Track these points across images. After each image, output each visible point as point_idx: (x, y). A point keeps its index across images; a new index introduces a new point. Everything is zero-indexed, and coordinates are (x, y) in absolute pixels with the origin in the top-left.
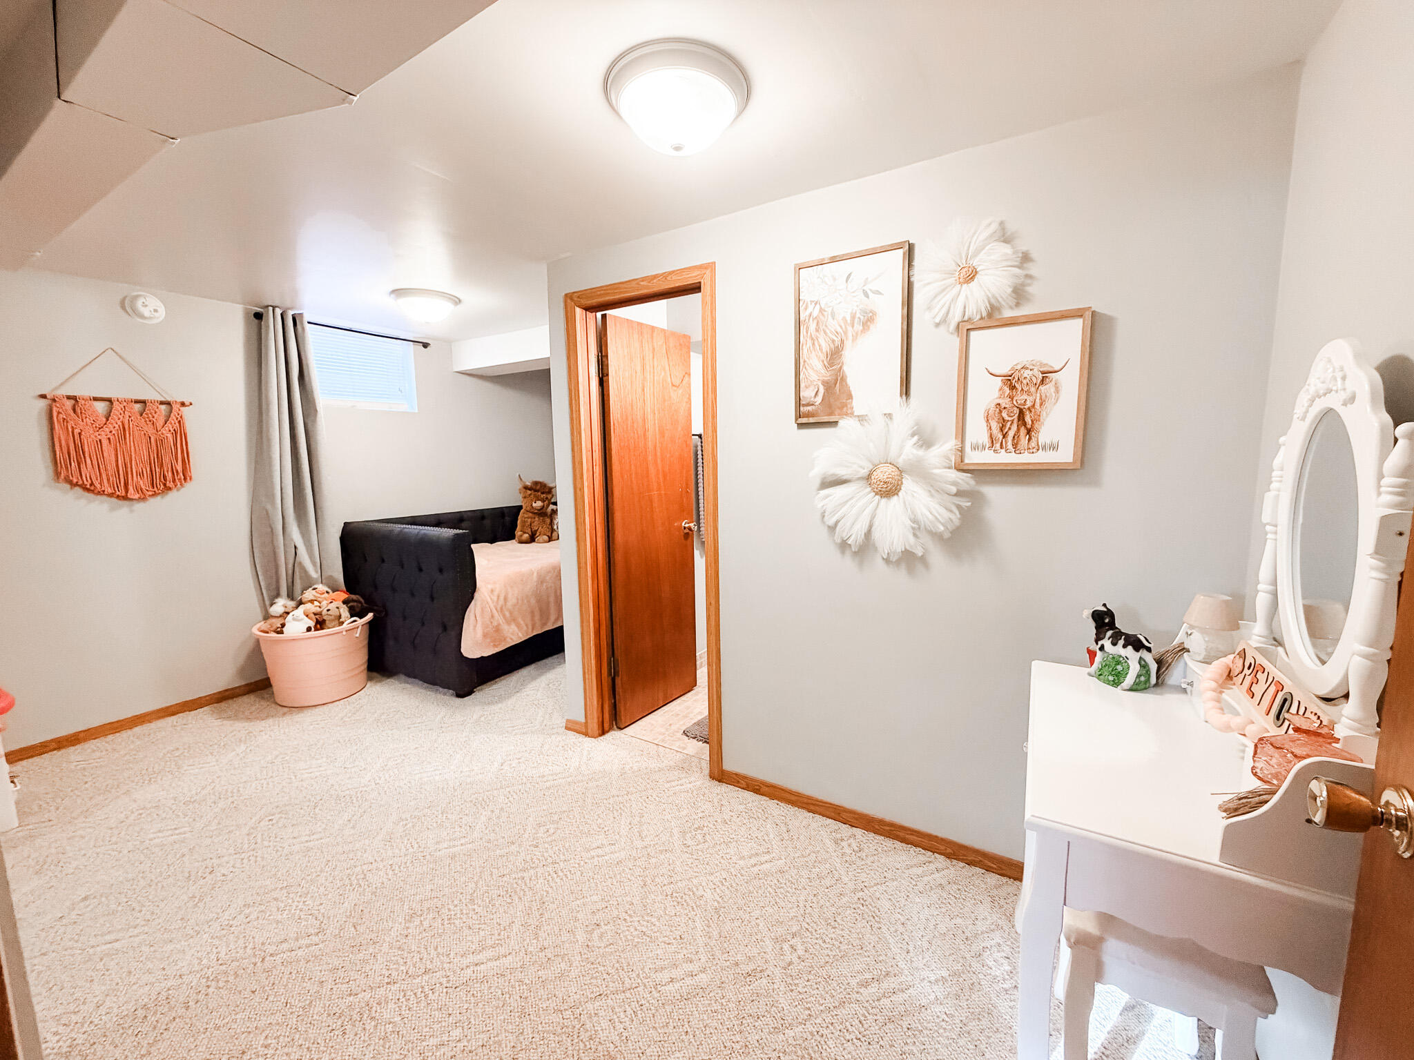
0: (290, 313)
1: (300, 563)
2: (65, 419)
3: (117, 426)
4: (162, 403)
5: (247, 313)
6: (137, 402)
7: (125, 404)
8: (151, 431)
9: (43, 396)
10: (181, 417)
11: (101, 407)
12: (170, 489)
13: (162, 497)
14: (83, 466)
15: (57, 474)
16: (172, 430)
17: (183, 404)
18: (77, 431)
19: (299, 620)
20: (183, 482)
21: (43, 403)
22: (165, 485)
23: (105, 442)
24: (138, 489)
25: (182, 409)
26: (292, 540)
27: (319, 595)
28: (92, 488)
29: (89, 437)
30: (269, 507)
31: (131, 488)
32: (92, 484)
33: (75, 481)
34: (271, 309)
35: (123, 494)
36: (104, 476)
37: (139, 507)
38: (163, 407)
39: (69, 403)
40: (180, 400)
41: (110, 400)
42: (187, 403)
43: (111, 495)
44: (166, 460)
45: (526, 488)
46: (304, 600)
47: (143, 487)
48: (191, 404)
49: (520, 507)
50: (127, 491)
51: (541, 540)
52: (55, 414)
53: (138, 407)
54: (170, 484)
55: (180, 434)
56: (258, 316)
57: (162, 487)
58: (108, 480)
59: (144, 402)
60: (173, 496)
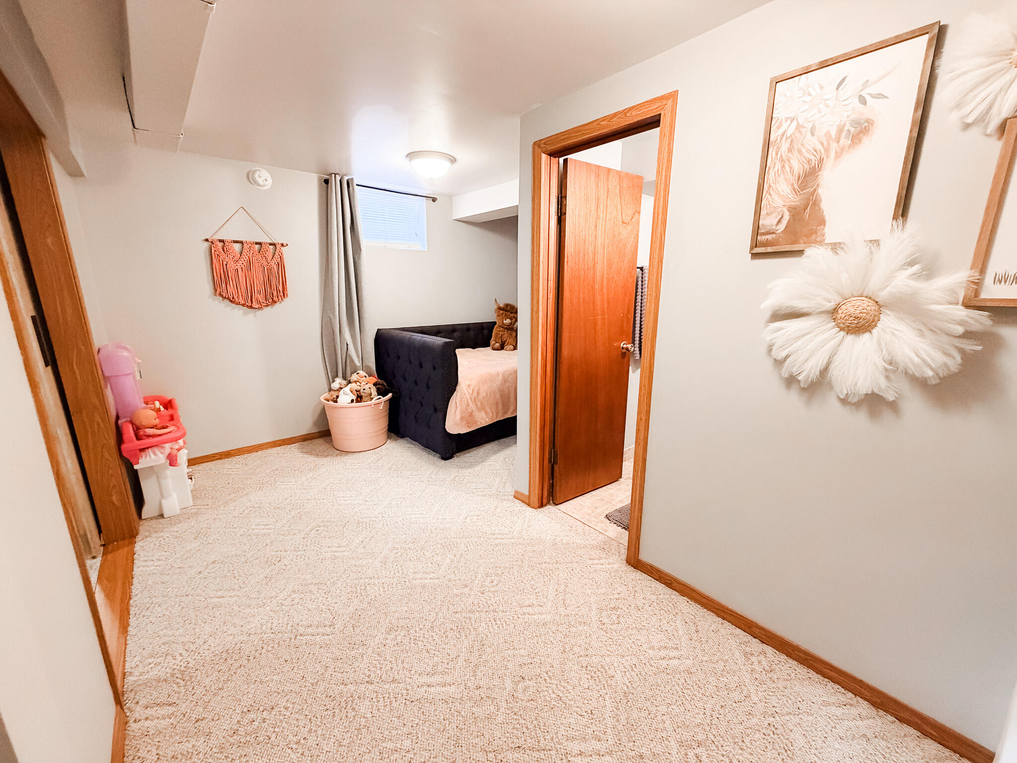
0: (346, 178)
1: (350, 355)
2: (218, 255)
3: (246, 259)
4: (271, 244)
5: (320, 179)
6: (257, 243)
7: (250, 245)
8: (265, 263)
9: (207, 240)
10: (281, 254)
11: (237, 247)
12: (275, 302)
13: (272, 308)
14: (228, 286)
15: (216, 290)
16: (276, 262)
17: (282, 245)
18: (225, 263)
19: (347, 395)
20: (283, 297)
21: (207, 244)
22: (272, 299)
23: (240, 270)
24: (259, 302)
25: (282, 248)
26: (345, 339)
27: (360, 378)
28: (233, 300)
29: (232, 266)
30: (331, 316)
31: (254, 300)
32: (233, 298)
33: (224, 295)
34: (333, 175)
35: (250, 305)
36: (240, 293)
37: (259, 313)
38: (271, 247)
39: (221, 244)
40: (281, 242)
41: (241, 242)
42: (285, 244)
43: (243, 305)
44: (273, 283)
45: (500, 308)
46: (351, 381)
47: (261, 300)
48: (287, 245)
49: (495, 323)
50: (252, 304)
51: (508, 349)
52: (213, 251)
53: (257, 246)
54: (275, 299)
55: (281, 265)
56: (327, 181)
57: (271, 300)
58: (242, 295)
59: (260, 244)
60: (277, 306)
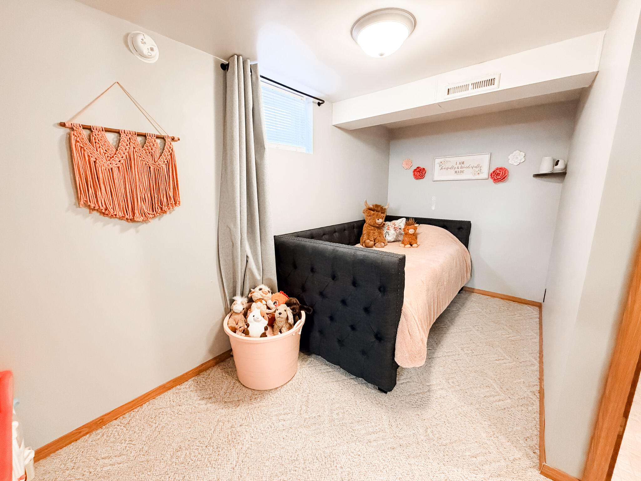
0: (249, 63)
2: (82, 147)
3: (124, 156)
4: (158, 137)
5: (216, 62)
6: (139, 135)
7: (130, 136)
8: (151, 162)
9: (63, 125)
10: (172, 150)
11: (111, 138)
12: (165, 212)
13: (159, 219)
14: (99, 193)
15: (78, 199)
16: (166, 161)
17: (173, 139)
18: (92, 159)
20: (174, 205)
21: (63, 132)
22: (161, 209)
23: (116, 171)
24: (143, 214)
25: (173, 143)
26: (246, 251)
28: (107, 212)
29: (103, 164)
31: (136, 211)
32: (106, 210)
33: (92, 206)
34: (236, 57)
35: (131, 217)
36: (116, 203)
37: (143, 227)
38: (159, 141)
39: (86, 133)
41: (118, 132)
42: (176, 139)
43: (121, 218)
44: (162, 187)
45: (370, 209)
47: (146, 211)
48: (179, 140)
50: (134, 216)
51: (379, 246)
52: (73, 142)
53: (140, 139)
54: (165, 208)
55: (171, 165)
56: (225, 67)
57: (160, 210)
58: (119, 205)
59: (144, 136)
60: (166, 217)
